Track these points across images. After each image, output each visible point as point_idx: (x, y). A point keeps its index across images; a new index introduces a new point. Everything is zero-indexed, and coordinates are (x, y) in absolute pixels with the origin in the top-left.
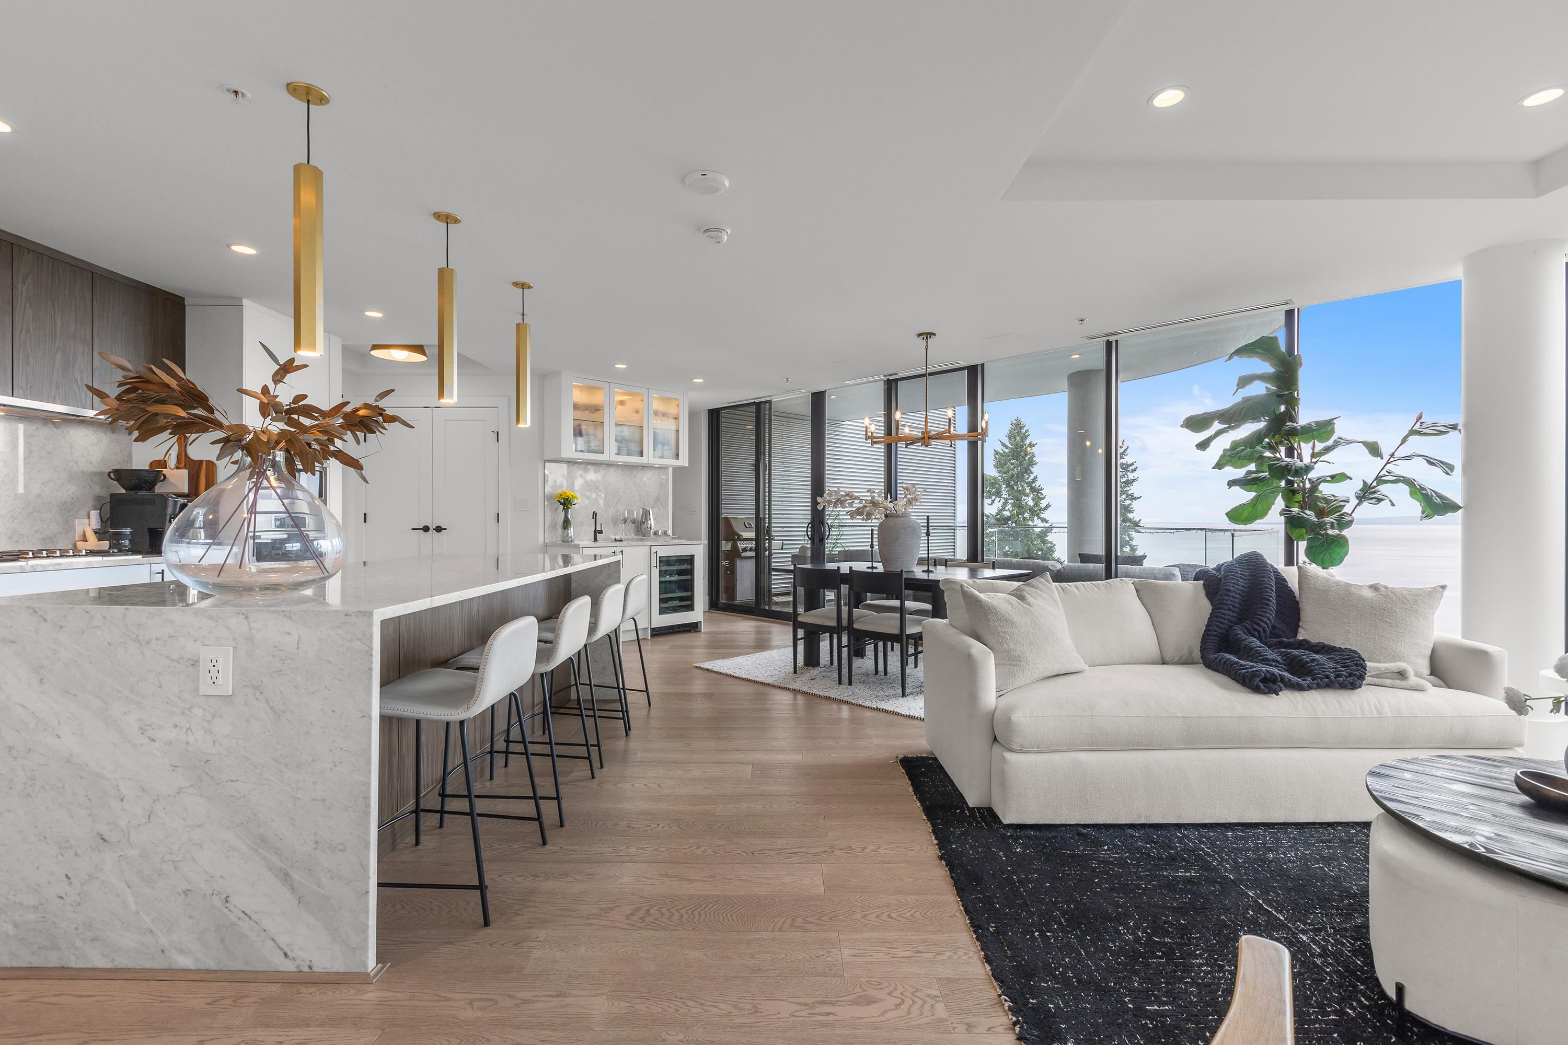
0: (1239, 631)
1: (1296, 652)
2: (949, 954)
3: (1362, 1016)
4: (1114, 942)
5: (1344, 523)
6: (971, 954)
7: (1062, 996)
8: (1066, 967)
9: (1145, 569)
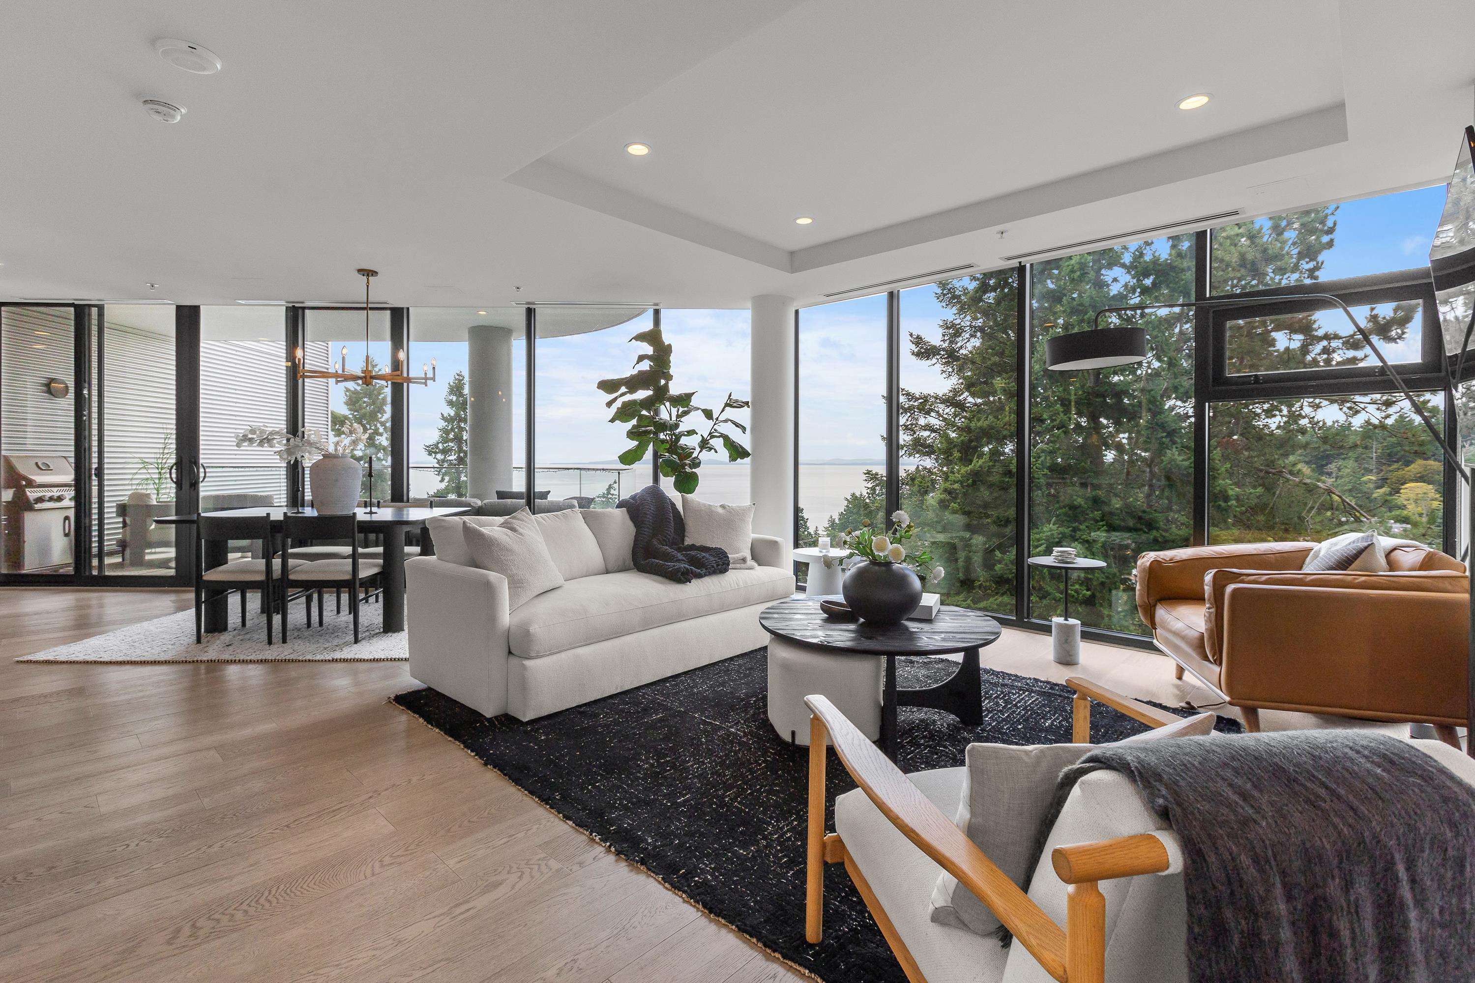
0: (655, 542)
1: (692, 553)
2: (535, 827)
3: (774, 759)
4: (639, 772)
5: (696, 464)
6: (552, 820)
7: (628, 817)
8: (620, 799)
9: (552, 502)
